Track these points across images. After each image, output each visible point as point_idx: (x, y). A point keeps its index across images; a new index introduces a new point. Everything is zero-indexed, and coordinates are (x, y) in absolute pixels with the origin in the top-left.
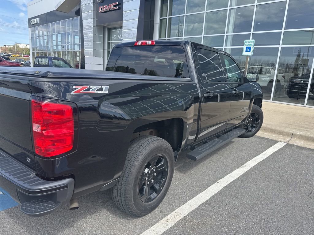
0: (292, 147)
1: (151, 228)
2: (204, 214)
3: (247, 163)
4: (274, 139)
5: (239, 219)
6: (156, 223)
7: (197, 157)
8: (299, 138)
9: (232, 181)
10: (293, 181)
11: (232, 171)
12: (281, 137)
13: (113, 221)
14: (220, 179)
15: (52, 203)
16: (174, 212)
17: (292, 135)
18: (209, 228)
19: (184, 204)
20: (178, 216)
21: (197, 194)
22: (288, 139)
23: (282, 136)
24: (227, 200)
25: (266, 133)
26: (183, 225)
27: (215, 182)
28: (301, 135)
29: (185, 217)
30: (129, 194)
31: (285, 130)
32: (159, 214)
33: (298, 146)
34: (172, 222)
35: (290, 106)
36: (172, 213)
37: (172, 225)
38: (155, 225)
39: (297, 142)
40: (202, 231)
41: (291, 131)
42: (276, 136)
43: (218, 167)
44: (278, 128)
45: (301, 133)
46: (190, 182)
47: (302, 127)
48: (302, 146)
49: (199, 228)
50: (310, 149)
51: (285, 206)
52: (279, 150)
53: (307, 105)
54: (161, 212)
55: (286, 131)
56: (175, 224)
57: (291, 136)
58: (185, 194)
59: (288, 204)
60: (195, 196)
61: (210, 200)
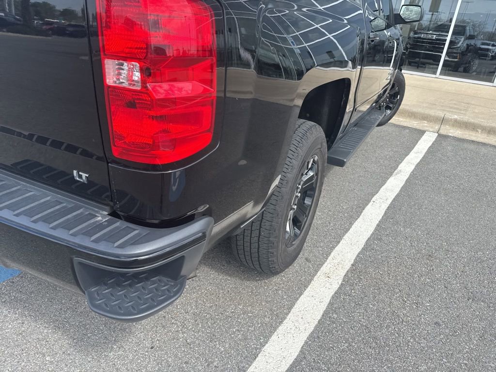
0: (449, 140)
1: (306, 293)
2: (380, 257)
3: (400, 166)
4: (418, 127)
5: (438, 260)
6: (309, 282)
7: (345, 160)
8: (453, 126)
9: (393, 197)
10: (478, 191)
11: (384, 182)
12: (425, 124)
13: (231, 287)
14: (373, 195)
15: (165, 279)
16: (330, 258)
17: (443, 121)
18: (401, 282)
19: (339, 242)
20: (340, 266)
21: (351, 224)
22: (437, 127)
23: (426, 122)
24: (402, 229)
25: (402, 119)
26: (357, 280)
27: (369, 201)
28: (456, 121)
29: (352, 265)
30: (276, 237)
31: (432, 112)
32: (305, 264)
33: (455, 137)
34: (337, 278)
35: (416, 76)
36: (328, 260)
37: (340, 283)
38: (309, 287)
39: (451, 131)
40: (394, 289)
41: (441, 114)
42: (418, 124)
43: (360, 176)
44: (420, 110)
45: (456, 117)
46: (329, 203)
47: (451, 108)
48: (460, 136)
49: (385, 284)
50: (473, 141)
51: (490, 231)
52: (433, 144)
53: (440, 75)
54: (307, 259)
55: (433, 114)
56: (344, 281)
57: (441, 122)
58: (332, 224)
59: (492, 228)
60: (350, 227)
61: (377, 232)
